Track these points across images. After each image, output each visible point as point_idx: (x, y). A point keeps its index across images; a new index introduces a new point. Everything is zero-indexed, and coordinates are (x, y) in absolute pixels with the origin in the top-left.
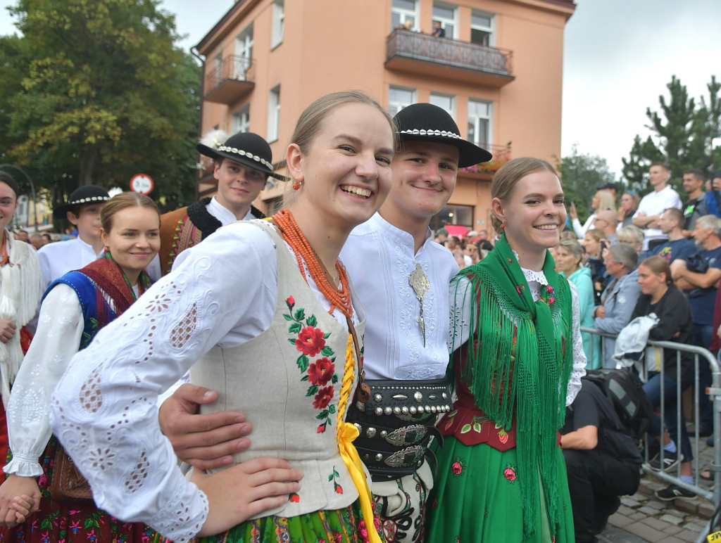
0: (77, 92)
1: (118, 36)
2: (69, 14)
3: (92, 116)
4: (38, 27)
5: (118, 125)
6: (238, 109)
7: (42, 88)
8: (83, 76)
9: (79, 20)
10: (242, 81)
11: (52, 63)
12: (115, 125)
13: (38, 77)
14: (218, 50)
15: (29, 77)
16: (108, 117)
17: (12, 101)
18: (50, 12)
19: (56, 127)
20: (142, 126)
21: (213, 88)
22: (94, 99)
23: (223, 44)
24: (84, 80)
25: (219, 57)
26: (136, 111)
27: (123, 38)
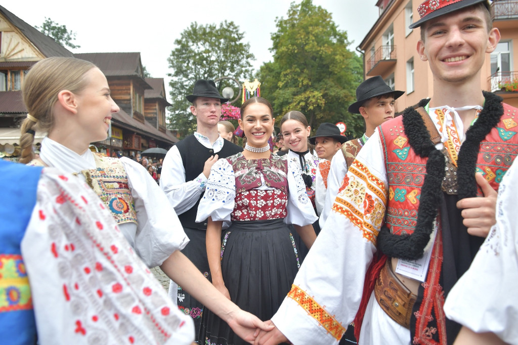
0: (302, 83)
1: (319, 51)
2: (296, 44)
3: (310, 95)
4: (283, 55)
5: (323, 98)
7: (286, 86)
8: (304, 75)
9: (301, 47)
10: (388, 60)
11: (290, 72)
12: (322, 98)
13: (285, 80)
14: (373, 44)
15: (281, 81)
16: (318, 94)
17: (275, 94)
18: (288, 46)
19: (295, 104)
20: (334, 96)
21: (372, 68)
22: (310, 86)
23: (375, 41)
24: (305, 77)
25: (373, 49)
26: (331, 89)
27: (323, 50)
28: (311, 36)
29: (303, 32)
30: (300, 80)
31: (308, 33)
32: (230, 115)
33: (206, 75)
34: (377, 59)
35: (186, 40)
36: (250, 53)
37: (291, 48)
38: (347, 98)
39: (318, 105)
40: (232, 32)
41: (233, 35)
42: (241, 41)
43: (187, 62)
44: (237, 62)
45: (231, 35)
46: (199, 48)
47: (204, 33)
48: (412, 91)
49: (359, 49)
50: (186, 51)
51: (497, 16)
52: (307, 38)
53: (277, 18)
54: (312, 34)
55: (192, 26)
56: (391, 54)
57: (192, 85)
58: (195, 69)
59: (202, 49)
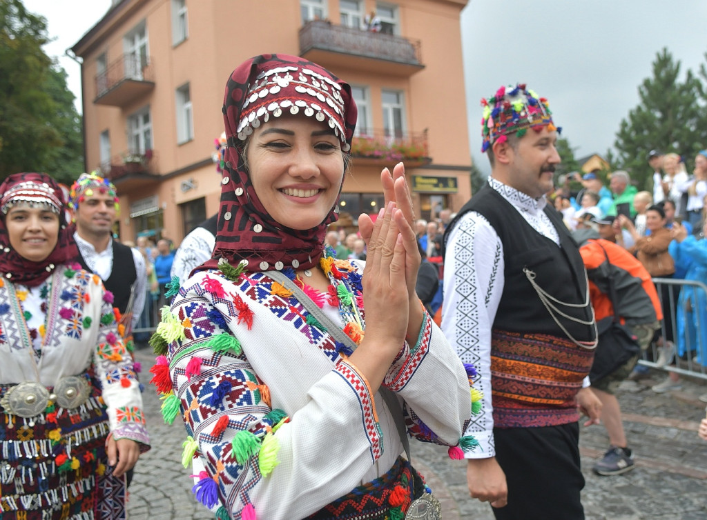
6: (134, 110)
10: (140, 82)
21: (103, 92)
23: (109, 43)
25: (102, 59)
48: (186, 139)
49: (71, 53)
56: (142, 71)
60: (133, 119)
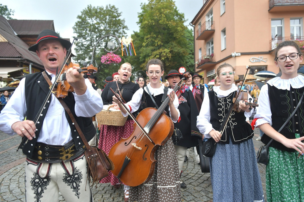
0: (157, 44)
1: (167, 24)
2: (154, 19)
3: (163, 51)
4: (146, 26)
5: (170, 53)
6: (209, 41)
7: (147, 46)
8: (159, 39)
9: (157, 21)
10: (210, 30)
11: (150, 37)
13: (147, 42)
14: (200, 21)
15: (144, 42)
16: (167, 51)
17: (141, 50)
18: (148, 20)
19: (153, 56)
20: (177, 52)
21: (199, 35)
22: (162, 46)
23: (201, 19)
24: (159, 40)
25: (200, 24)
26: (175, 48)
27: (170, 24)
28: (163, 15)
29: (158, 12)
30: (156, 41)
31: (161, 13)
32: (113, 60)
33: (97, 39)
34: (203, 30)
35: (85, 16)
36: (125, 25)
37: (151, 22)
38: (184, 53)
39: (167, 57)
40: (114, 12)
41: (114, 14)
42: (120, 18)
43: (85, 30)
44: (117, 31)
45: (113, 14)
46: (93, 21)
47: (96, 12)
48: (224, 49)
49: (191, 24)
50: (84, 23)
51: (276, 3)
52: (160, 16)
53: (142, 3)
54: (163, 13)
55: (88, 8)
56: (211, 26)
57: (88, 44)
58: (91, 34)
59: (95, 22)
60: (208, 43)
